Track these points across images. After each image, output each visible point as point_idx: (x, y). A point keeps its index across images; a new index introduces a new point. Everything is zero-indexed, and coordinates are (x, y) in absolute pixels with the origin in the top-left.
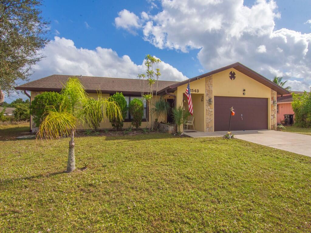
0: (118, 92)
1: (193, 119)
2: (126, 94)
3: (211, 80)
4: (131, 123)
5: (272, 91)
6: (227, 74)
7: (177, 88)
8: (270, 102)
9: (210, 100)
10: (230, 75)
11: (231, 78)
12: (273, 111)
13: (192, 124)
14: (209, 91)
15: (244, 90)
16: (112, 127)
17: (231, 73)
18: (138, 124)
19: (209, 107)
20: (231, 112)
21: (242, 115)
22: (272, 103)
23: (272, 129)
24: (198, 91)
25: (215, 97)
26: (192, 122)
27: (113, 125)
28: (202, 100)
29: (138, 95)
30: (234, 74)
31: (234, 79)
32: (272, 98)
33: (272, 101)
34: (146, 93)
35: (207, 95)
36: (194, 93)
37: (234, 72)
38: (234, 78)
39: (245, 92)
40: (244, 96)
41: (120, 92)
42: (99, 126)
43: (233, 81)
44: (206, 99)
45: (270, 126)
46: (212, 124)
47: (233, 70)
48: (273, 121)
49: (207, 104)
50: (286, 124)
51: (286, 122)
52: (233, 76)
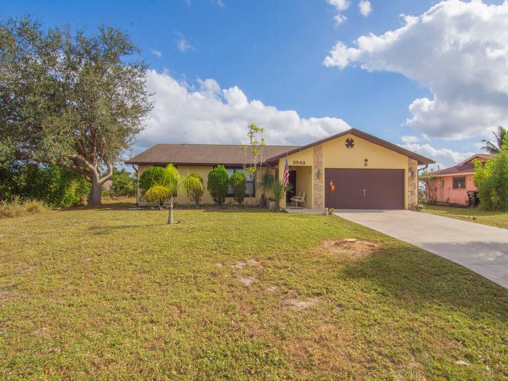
0: (220, 164)
1: (304, 195)
2: (228, 167)
3: (320, 150)
4: (233, 198)
5: (409, 160)
6: (343, 141)
7: (279, 160)
10: (347, 143)
11: (348, 146)
12: (411, 185)
13: (303, 200)
14: (318, 163)
15: (366, 160)
16: (213, 203)
17: (347, 141)
18: (240, 200)
19: (318, 181)
21: (364, 190)
22: (410, 176)
24: (304, 162)
25: (326, 169)
26: (303, 198)
27: (215, 200)
28: (310, 173)
29: (240, 167)
30: (352, 141)
31: (351, 148)
32: (410, 169)
33: (410, 174)
34: (248, 166)
35: (316, 167)
36: (299, 165)
37: (351, 139)
38: (352, 146)
39: (367, 162)
41: (221, 165)
42: (201, 201)
43: (350, 150)
44: (314, 171)
45: (406, 206)
46: (323, 200)
47: (351, 137)
48: (412, 199)
49: (316, 177)
50: (470, 205)
51: (470, 202)
52: (350, 144)
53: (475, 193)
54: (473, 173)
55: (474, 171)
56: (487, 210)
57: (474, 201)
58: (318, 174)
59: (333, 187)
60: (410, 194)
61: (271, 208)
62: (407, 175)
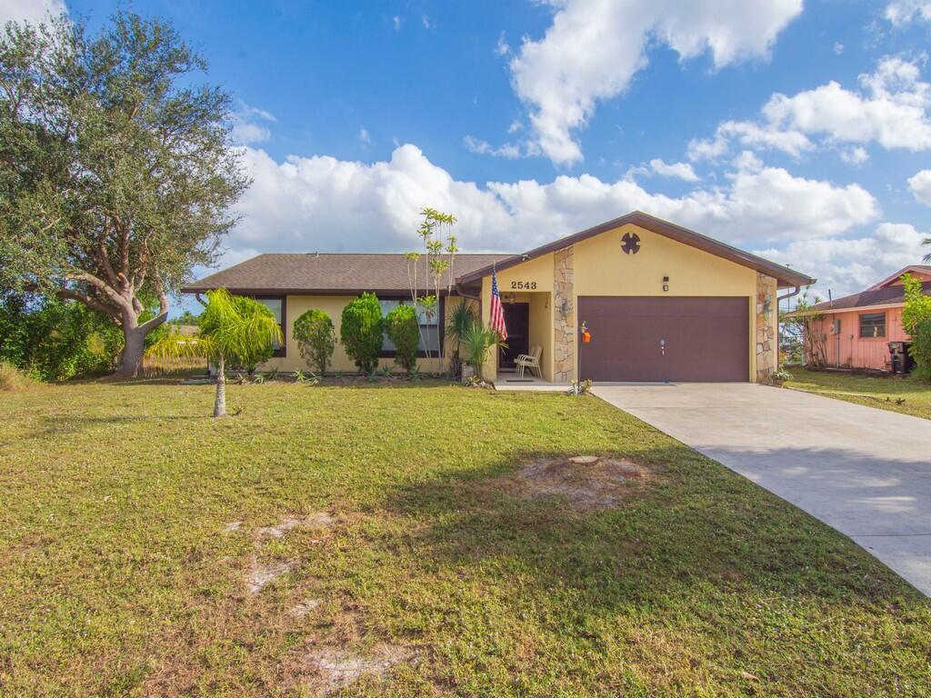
0: (368, 291)
1: (538, 353)
2: (384, 295)
3: (568, 259)
4: (394, 359)
5: (760, 278)
6: (615, 239)
7: (481, 279)
10: (624, 243)
11: (626, 249)
12: (764, 330)
13: (535, 364)
14: (564, 286)
15: (666, 279)
16: (356, 369)
17: (626, 238)
18: (409, 365)
19: (563, 323)
20: (581, 334)
21: (663, 342)
22: (761, 311)
23: (760, 382)
24: (534, 285)
25: (580, 298)
26: (536, 359)
27: (358, 364)
28: (547, 305)
29: (402, 296)
30: (636, 238)
31: (634, 253)
32: (762, 297)
33: (761, 306)
34: (422, 294)
35: (559, 293)
36: (524, 290)
37: (634, 235)
38: (636, 249)
39: (668, 283)
41: (370, 292)
42: (330, 365)
43: (632, 257)
44: (555, 303)
45: (753, 374)
46: (573, 364)
47: (632, 229)
48: (765, 360)
49: (559, 315)
50: (894, 372)
51: (895, 364)
52: (631, 244)
53: (906, 346)
54: (903, 305)
55: (904, 301)
57: (902, 364)
58: (564, 309)
59: (587, 335)
60: (760, 348)
62: (755, 308)
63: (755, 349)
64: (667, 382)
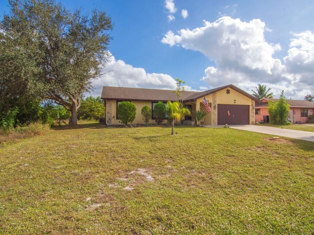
0: (160, 101)
1: (204, 118)
3: (215, 95)
5: (252, 101)
6: (225, 91)
7: (196, 100)
8: (251, 108)
9: (215, 106)
10: (227, 91)
11: (227, 93)
12: (253, 113)
14: (215, 101)
15: (235, 100)
17: (227, 90)
19: (214, 111)
20: (228, 114)
21: (233, 115)
22: (252, 108)
23: (252, 124)
24: (208, 101)
25: (218, 104)
26: (204, 120)
30: (229, 91)
32: (252, 105)
33: (252, 107)
35: (213, 103)
38: (229, 93)
40: (235, 104)
43: (229, 95)
44: (213, 105)
45: (251, 122)
46: (216, 121)
47: (229, 88)
48: (253, 119)
49: (213, 109)
50: (264, 122)
51: (264, 120)
52: (228, 92)
53: (268, 117)
54: (268, 107)
55: (268, 106)
56: (274, 124)
57: (266, 120)
60: (252, 117)
61: (193, 125)
63: (251, 117)
64: (235, 125)
